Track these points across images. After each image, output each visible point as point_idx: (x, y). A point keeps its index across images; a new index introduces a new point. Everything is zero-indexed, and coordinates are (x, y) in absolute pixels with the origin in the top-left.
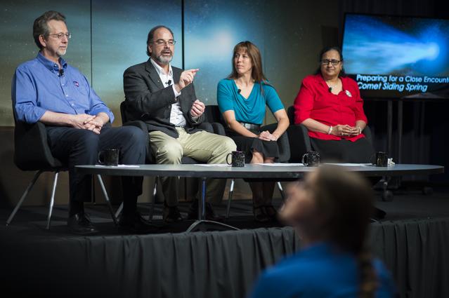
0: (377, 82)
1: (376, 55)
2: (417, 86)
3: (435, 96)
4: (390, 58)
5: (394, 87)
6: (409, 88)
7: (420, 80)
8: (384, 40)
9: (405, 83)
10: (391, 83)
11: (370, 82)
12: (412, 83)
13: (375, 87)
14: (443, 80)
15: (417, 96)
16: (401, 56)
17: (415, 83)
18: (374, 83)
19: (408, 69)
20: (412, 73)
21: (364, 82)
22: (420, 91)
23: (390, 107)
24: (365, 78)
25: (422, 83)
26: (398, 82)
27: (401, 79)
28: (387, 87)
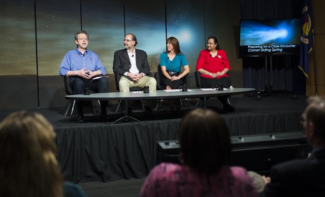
0: (258, 49)
1: (256, 37)
2: (277, 49)
3: (286, 53)
4: (263, 38)
5: (266, 50)
6: (274, 50)
7: (278, 46)
8: (260, 30)
9: (271, 48)
10: (265, 48)
11: (255, 49)
12: (274, 48)
13: (257, 50)
14: (290, 46)
15: (278, 53)
16: (268, 37)
17: (276, 48)
18: (256, 49)
19: (272, 42)
20: (274, 44)
21: (252, 49)
22: (279, 51)
23: (266, 59)
24: (252, 47)
25: (280, 48)
26: (268, 48)
27: (269, 47)
28: (263, 50)
